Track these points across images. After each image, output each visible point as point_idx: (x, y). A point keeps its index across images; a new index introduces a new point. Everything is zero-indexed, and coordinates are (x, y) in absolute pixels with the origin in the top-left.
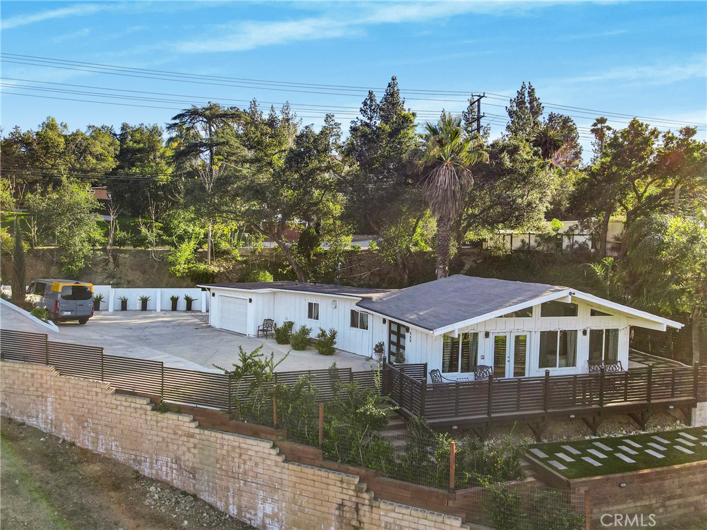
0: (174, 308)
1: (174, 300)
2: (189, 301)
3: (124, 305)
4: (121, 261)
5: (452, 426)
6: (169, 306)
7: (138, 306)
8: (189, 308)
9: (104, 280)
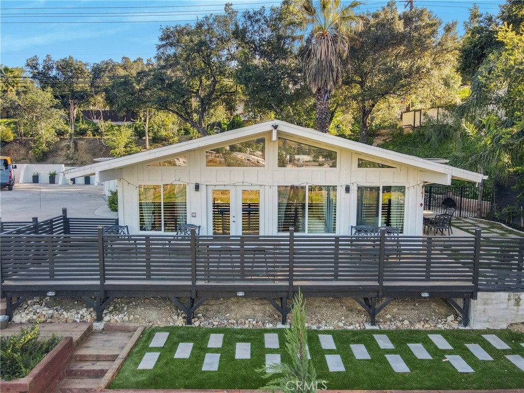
4: (79, 146)
5: (48, 291)
9: (64, 161)
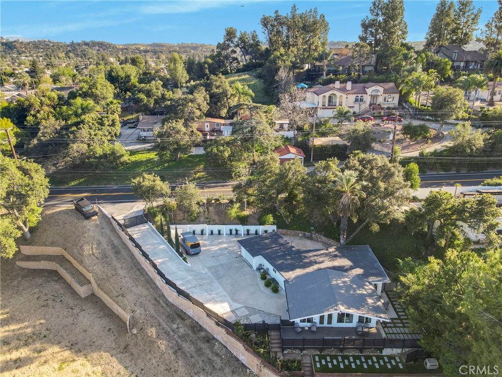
0: (231, 234)
1: (231, 231)
2: (237, 231)
3: (212, 233)
4: (210, 210)
6: (229, 233)
7: (217, 232)
8: (237, 233)
